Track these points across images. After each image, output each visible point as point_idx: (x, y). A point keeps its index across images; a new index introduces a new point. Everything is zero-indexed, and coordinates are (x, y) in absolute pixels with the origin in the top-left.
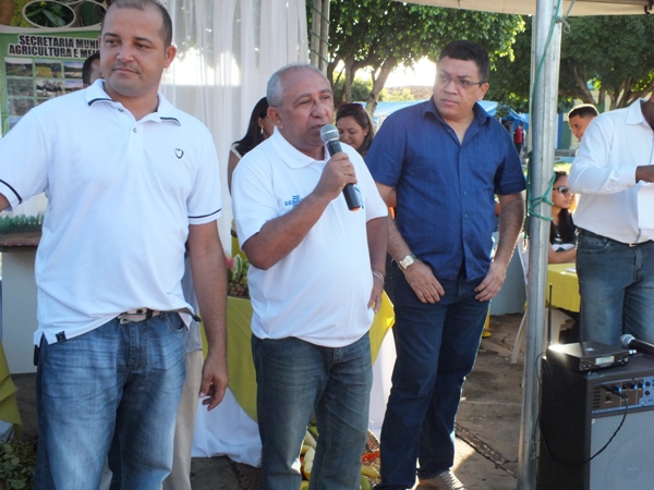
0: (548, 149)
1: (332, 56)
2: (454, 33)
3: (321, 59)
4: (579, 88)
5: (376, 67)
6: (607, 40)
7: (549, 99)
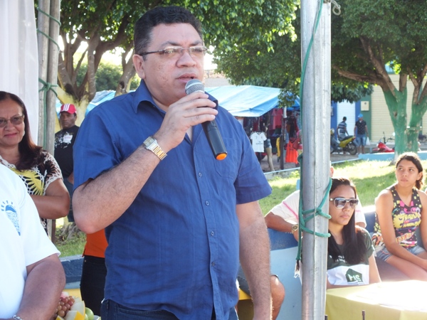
0: (321, 150)
1: (71, 37)
2: (222, 8)
3: (51, 42)
4: (376, 72)
5: (127, 50)
6: (404, 16)
7: (320, 91)
